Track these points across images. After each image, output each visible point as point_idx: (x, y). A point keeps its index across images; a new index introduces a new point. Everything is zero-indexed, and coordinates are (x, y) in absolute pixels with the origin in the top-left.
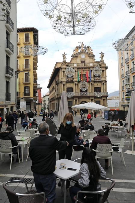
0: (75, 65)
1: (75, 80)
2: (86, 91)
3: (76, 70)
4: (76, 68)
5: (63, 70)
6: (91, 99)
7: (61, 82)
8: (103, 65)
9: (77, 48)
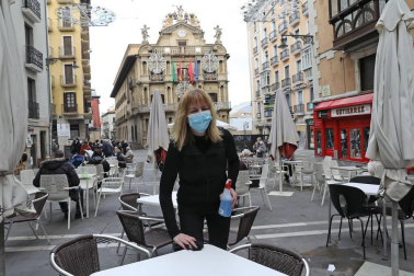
0: (167, 50)
1: (167, 79)
3: (169, 59)
4: (168, 55)
5: (143, 60)
7: (140, 84)
8: (220, 52)
9: (170, 16)
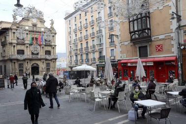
0: (27, 28)
1: (26, 42)
2: (38, 54)
3: (28, 32)
4: (27, 30)
5: (13, 31)
6: (42, 61)
7: (11, 44)
8: (53, 31)
